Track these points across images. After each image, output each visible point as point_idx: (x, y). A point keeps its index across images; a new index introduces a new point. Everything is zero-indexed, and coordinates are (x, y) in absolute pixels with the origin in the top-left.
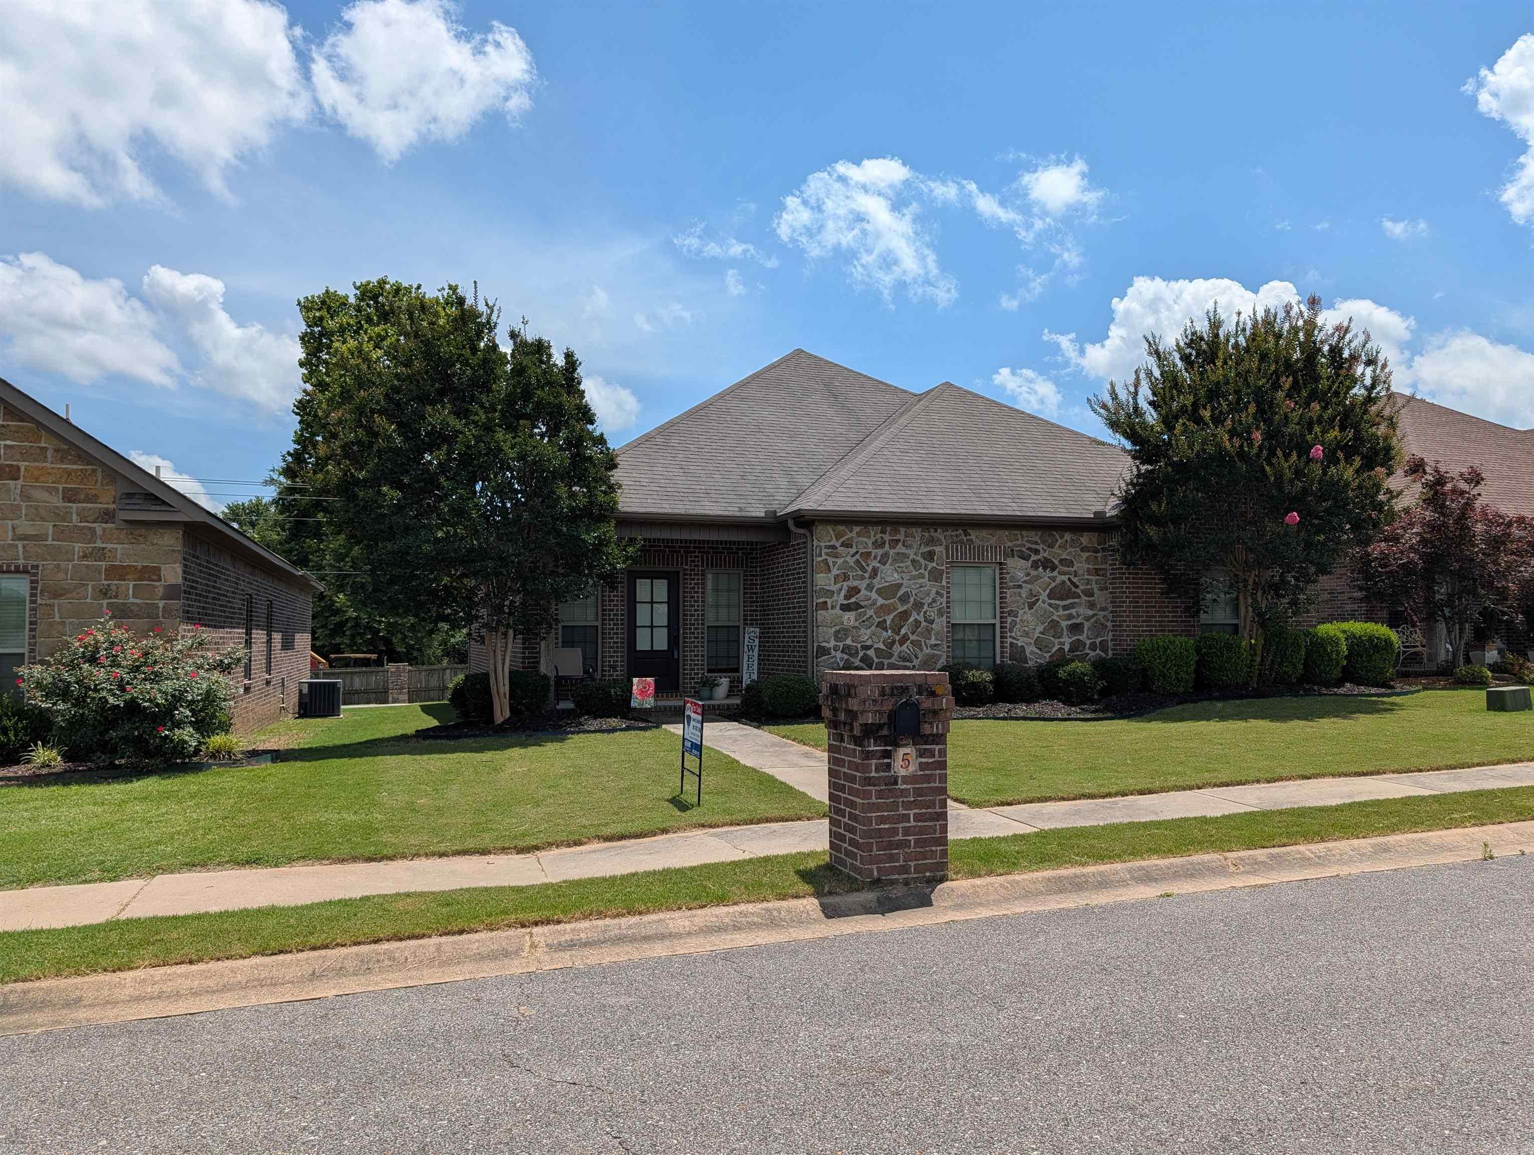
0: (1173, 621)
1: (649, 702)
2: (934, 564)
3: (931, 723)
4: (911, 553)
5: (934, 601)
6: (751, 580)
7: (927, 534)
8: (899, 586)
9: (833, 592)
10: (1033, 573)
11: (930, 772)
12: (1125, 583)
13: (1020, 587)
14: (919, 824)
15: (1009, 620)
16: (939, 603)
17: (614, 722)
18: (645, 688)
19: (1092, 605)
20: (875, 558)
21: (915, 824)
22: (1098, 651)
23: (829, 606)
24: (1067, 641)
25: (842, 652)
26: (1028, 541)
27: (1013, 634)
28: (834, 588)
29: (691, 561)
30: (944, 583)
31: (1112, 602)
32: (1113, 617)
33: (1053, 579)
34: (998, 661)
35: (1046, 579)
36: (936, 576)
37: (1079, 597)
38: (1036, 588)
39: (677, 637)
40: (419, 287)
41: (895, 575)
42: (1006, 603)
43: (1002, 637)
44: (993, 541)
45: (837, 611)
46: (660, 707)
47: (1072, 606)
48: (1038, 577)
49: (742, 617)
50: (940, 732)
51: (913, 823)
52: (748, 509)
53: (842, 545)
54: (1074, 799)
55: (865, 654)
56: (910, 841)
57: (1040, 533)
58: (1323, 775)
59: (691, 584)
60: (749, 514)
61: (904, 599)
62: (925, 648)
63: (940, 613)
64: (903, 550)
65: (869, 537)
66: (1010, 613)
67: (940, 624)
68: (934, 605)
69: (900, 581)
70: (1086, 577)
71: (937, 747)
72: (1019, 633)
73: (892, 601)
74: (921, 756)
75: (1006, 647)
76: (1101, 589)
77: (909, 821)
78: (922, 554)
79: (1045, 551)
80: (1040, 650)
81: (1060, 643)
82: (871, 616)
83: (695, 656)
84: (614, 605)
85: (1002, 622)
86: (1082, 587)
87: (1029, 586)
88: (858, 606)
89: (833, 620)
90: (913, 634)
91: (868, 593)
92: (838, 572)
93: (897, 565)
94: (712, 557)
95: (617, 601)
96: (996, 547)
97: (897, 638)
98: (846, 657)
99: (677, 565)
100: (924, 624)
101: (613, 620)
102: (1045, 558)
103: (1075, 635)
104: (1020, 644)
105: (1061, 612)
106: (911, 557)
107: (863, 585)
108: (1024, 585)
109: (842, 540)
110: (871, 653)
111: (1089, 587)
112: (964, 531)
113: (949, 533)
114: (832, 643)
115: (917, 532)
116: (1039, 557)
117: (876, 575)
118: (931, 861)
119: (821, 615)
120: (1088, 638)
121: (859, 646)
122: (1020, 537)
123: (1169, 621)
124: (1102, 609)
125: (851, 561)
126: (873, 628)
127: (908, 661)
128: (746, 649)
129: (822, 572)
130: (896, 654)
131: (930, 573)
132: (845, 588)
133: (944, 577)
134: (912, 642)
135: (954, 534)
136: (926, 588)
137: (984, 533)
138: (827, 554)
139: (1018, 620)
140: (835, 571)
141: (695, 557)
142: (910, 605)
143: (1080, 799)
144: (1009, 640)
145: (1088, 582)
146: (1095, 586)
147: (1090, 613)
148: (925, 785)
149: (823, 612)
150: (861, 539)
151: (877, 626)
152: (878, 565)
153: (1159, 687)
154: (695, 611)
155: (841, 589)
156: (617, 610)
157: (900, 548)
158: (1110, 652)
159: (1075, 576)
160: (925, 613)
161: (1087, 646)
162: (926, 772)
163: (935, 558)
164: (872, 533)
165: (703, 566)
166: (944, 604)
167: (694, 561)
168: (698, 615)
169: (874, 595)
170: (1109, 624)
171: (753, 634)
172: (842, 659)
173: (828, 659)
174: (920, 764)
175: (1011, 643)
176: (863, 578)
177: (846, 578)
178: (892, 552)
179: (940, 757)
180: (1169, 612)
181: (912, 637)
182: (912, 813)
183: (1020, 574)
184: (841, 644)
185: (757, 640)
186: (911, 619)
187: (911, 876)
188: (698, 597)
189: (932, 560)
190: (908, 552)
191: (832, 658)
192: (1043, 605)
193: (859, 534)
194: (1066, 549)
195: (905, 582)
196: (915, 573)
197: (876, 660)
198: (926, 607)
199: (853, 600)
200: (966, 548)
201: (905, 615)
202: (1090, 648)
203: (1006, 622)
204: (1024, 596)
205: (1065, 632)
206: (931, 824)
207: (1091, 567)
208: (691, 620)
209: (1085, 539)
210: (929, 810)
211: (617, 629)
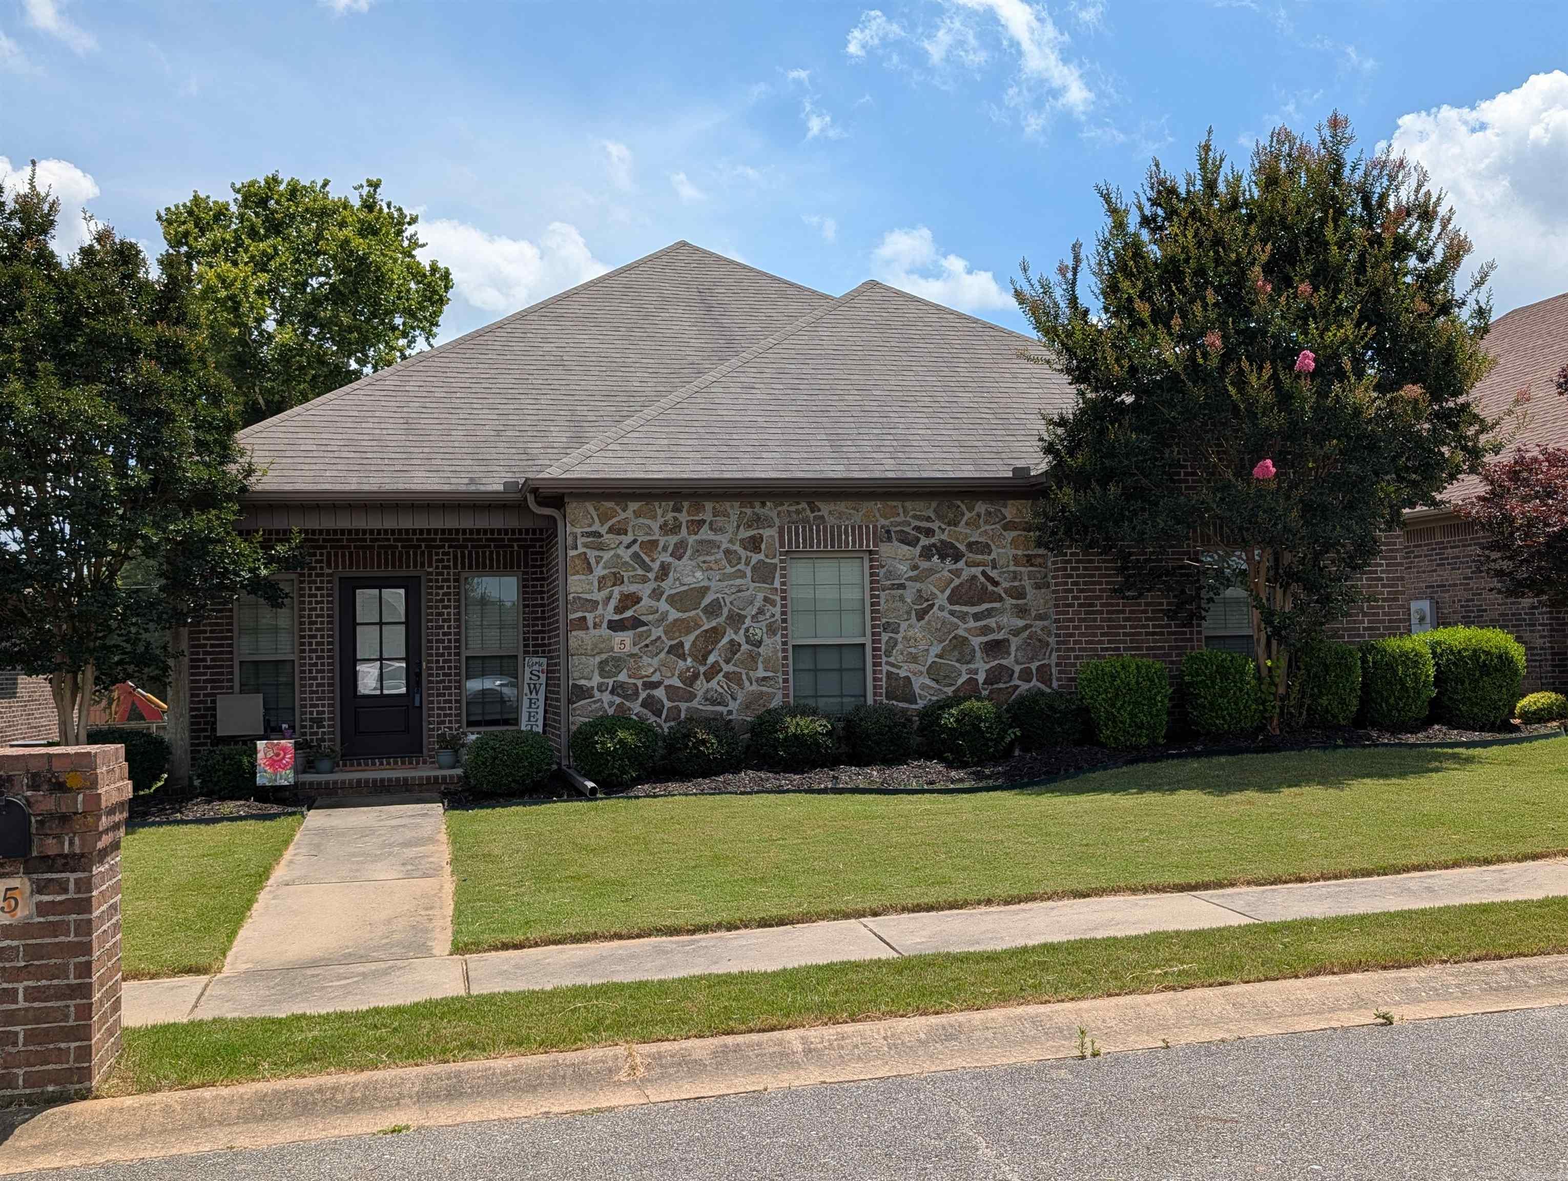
0: (1154, 634)
1: (286, 777)
2: (761, 556)
3: (58, 837)
4: (723, 540)
5: (761, 612)
6: (534, 586)
7: (749, 511)
8: (704, 590)
9: (597, 602)
10: (924, 565)
11: (57, 918)
12: (1071, 576)
13: (902, 586)
14: (36, 1005)
15: (885, 637)
16: (768, 615)
17: (229, 807)
18: (277, 755)
19: (1022, 612)
20: (665, 549)
21: (27, 1005)
22: (1034, 682)
23: (590, 624)
24: (982, 667)
25: (612, 692)
26: (915, 517)
27: (892, 660)
28: (599, 596)
29: (438, 561)
30: (777, 584)
31: (1057, 606)
32: (1058, 628)
33: (957, 573)
34: (870, 701)
35: (946, 573)
36: (763, 573)
37: (1000, 599)
38: (929, 587)
39: (419, 675)
40: (325, 184)
41: (699, 574)
42: (878, 611)
43: (875, 664)
44: (858, 518)
45: (604, 631)
46: (304, 783)
47: (989, 613)
48: (931, 571)
49: (521, 643)
50: (78, 851)
51: (22, 1004)
52: (484, 481)
53: (610, 530)
54: (639, 936)
55: (649, 696)
56: (16, 1034)
57: (934, 504)
58: (1115, 891)
59: (437, 594)
60: (482, 488)
61: (713, 609)
62: (747, 683)
63: (771, 630)
64: (711, 536)
65: (654, 517)
66: (886, 627)
67: (771, 646)
68: (761, 617)
69: (705, 583)
70: (1012, 568)
71: (72, 877)
72: (900, 658)
73: (693, 613)
74: (40, 892)
75: (881, 679)
76: (1038, 587)
77: (15, 1001)
78: (742, 541)
79: (943, 530)
80: (937, 682)
81: (970, 671)
82: (660, 637)
83: (445, 702)
84: (317, 630)
85: (874, 642)
86: (1005, 585)
87: (918, 585)
88: (636, 623)
89: (595, 646)
90: (727, 662)
91: (654, 603)
92: (606, 572)
93: (701, 558)
94: (470, 553)
95: (322, 623)
96: (860, 527)
97: (702, 669)
98: (618, 700)
99: (415, 566)
100: (745, 647)
101: (316, 651)
102: (942, 541)
103: (995, 658)
104: (903, 674)
105: (972, 624)
106: (724, 546)
107: (645, 591)
108: (907, 583)
109: (610, 523)
110: (660, 693)
111: (1016, 584)
112: (809, 503)
113: (785, 507)
114: (597, 679)
115: (732, 507)
116: (933, 540)
117: (666, 575)
118: (58, 1067)
119: (577, 638)
120: (1017, 662)
121: (639, 683)
122: (901, 511)
123: (1147, 634)
124: (1040, 617)
125: (626, 555)
126: (662, 655)
127: (719, 704)
128: (526, 690)
129: (578, 573)
130: (700, 694)
131: (754, 569)
132: (616, 595)
133: (777, 575)
134: (727, 676)
135: (793, 508)
136: (748, 593)
137: (841, 506)
138: (585, 545)
139: (899, 637)
140: (599, 571)
141: (444, 554)
142: (721, 619)
143: (650, 935)
144: (885, 668)
145: (1015, 576)
146: (1027, 583)
147: (1021, 623)
148: (48, 940)
149: (581, 633)
150: (641, 520)
151: (669, 652)
152: (670, 559)
153: (1108, 737)
154: (445, 634)
155: (609, 598)
156: (322, 637)
157: (705, 534)
158: (1055, 684)
159: (994, 567)
160: (747, 630)
161: (1016, 675)
162: (51, 918)
163: (763, 546)
164: (659, 512)
165: (455, 567)
166: (778, 616)
167: (442, 561)
168: (450, 641)
169: (663, 606)
170: (1052, 640)
171: (536, 667)
172: (611, 704)
173: (589, 704)
174: (39, 905)
175: (889, 674)
176: (645, 580)
177: (618, 580)
178: (692, 539)
179: (78, 891)
180: (1147, 619)
181: (726, 668)
182: (21, 987)
183: (903, 568)
184: (611, 682)
185: (543, 677)
186: (725, 641)
187: (16, 1092)
188: (449, 614)
189: (757, 549)
190: (717, 538)
191: (595, 702)
192: (940, 614)
193: (637, 514)
194: (978, 527)
195: (713, 584)
196: (729, 570)
197: (668, 704)
198: (748, 621)
199: (629, 614)
200: (811, 530)
201: (714, 634)
202: (1019, 678)
203: (879, 641)
204: (909, 600)
205: (978, 654)
206: (59, 1004)
207: (1020, 553)
208: (437, 648)
209: (1010, 510)
210: (55, 982)
211: (323, 664)
